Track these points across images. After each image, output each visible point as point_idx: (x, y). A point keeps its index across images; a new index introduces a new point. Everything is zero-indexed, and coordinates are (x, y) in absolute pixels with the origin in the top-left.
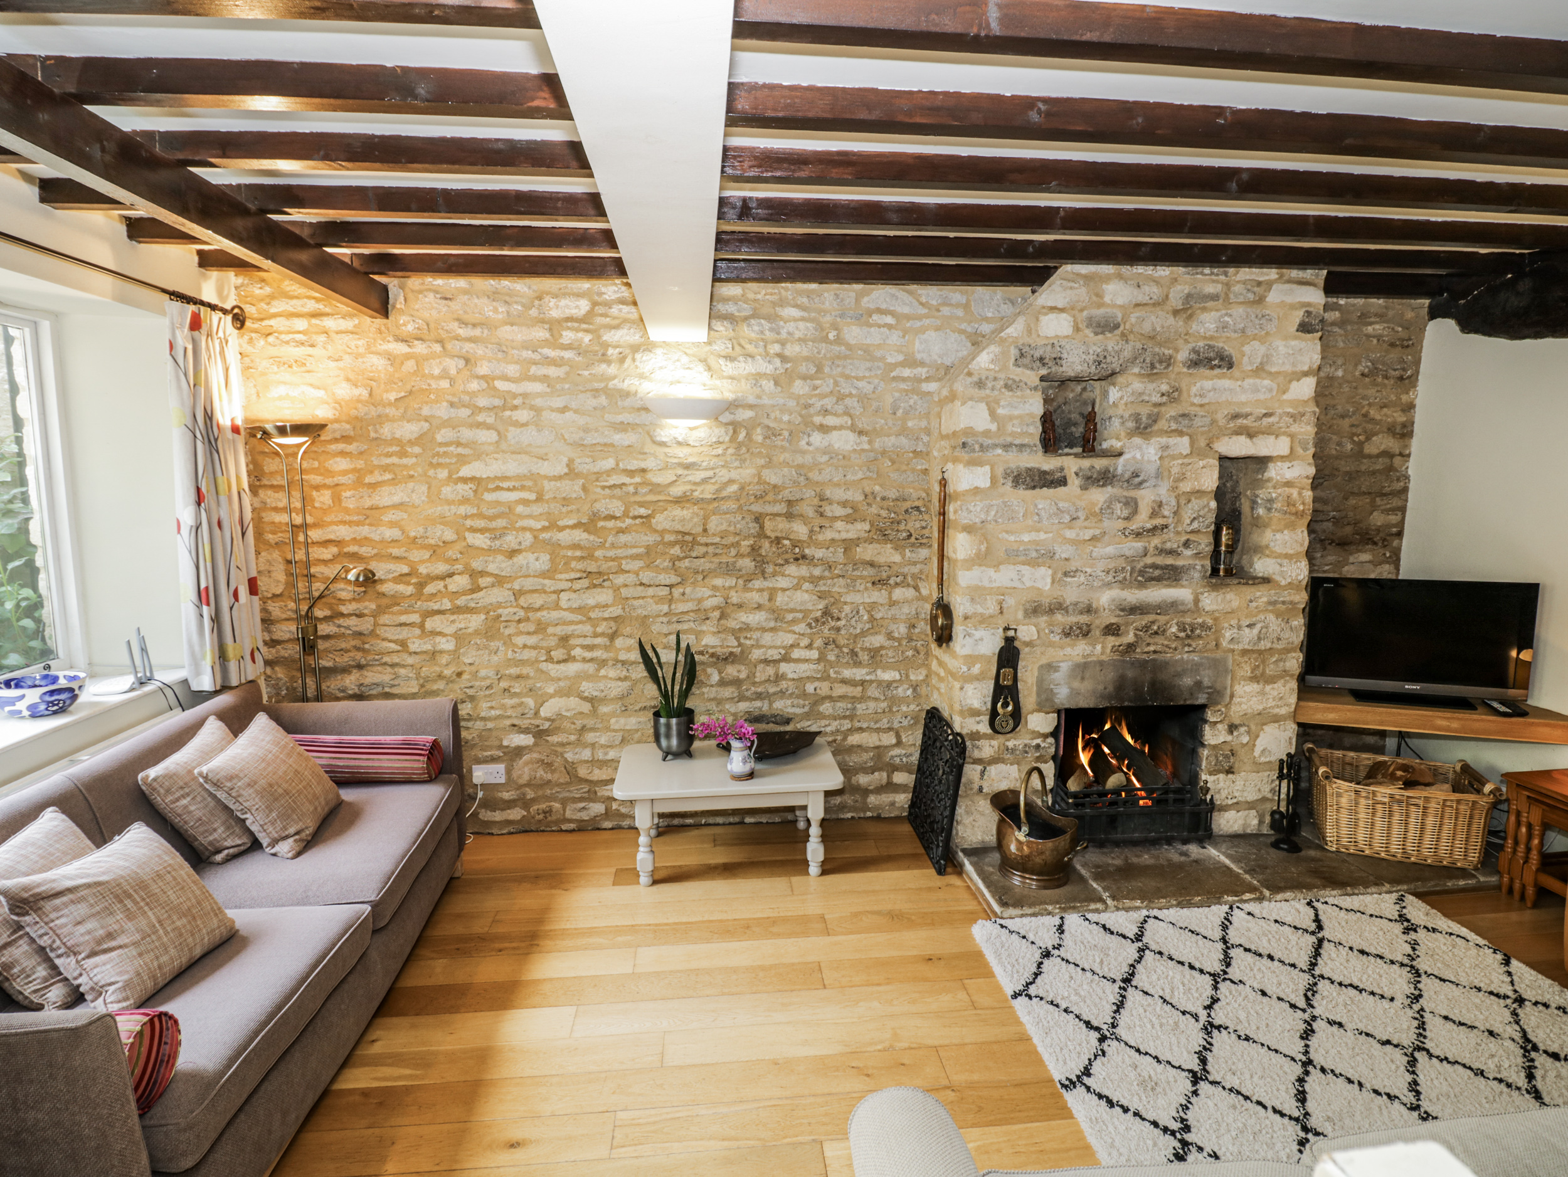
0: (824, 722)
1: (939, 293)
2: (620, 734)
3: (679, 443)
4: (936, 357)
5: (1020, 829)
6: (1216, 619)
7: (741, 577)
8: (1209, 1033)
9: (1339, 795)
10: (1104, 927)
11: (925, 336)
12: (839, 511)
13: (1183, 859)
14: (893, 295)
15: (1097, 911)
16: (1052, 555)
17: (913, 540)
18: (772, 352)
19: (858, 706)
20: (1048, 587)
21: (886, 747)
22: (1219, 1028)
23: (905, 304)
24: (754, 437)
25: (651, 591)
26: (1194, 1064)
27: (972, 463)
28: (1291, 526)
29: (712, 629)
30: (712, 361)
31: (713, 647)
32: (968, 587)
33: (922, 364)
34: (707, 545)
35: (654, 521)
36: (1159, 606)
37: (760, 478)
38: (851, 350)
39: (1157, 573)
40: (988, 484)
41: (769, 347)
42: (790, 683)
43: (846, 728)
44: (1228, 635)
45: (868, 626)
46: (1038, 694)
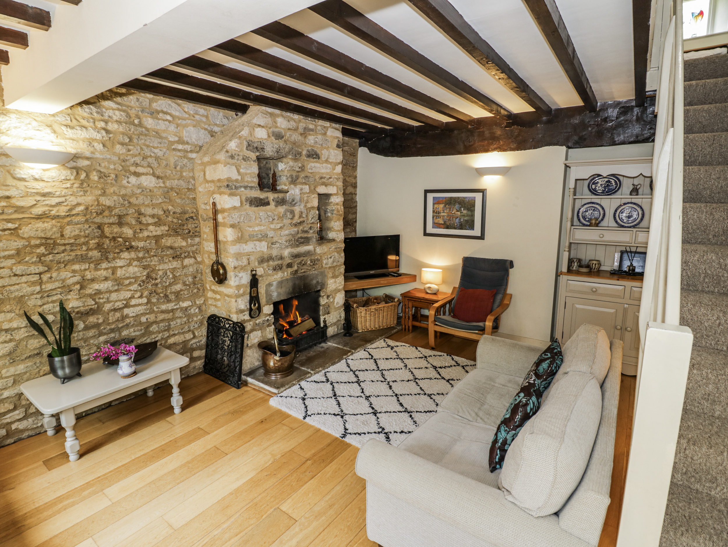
0: (153, 336)
1: (194, 108)
2: (12, 378)
3: (36, 179)
4: (194, 140)
5: (276, 355)
6: (321, 257)
7: (92, 262)
8: (368, 400)
9: (361, 312)
10: (315, 381)
11: (188, 129)
12: (151, 220)
13: (323, 349)
14: (170, 105)
15: (309, 377)
16: (266, 236)
17: (191, 234)
18: (99, 126)
19: (172, 323)
20: (266, 250)
21: (188, 340)
22: (369, 396)
23: (176, 110)
24: (91, 177)
25: (24, 279)
26: (371, 411)
27: (231, 195)
28: (339, 220)
29: (75, 297)
30: (56, 127)
31: (77, 308)
32: (235, 254)
33: (188, 143)
34: (65, 245)
35: (20, 232)
36: (304, 254)
37: (98, 202)
38: (148, 131)
39: (302, 240)
40: (240, 205)
41: (97, 123)
42: (131, 319)
43: (166, 336)
44: (325, 262)
45: (172, 281)
46: (266, 297)
